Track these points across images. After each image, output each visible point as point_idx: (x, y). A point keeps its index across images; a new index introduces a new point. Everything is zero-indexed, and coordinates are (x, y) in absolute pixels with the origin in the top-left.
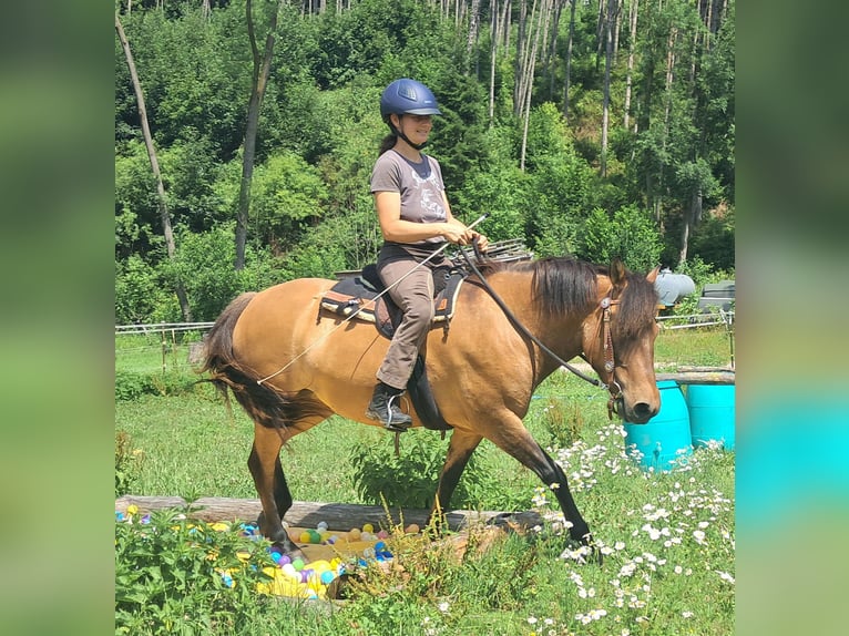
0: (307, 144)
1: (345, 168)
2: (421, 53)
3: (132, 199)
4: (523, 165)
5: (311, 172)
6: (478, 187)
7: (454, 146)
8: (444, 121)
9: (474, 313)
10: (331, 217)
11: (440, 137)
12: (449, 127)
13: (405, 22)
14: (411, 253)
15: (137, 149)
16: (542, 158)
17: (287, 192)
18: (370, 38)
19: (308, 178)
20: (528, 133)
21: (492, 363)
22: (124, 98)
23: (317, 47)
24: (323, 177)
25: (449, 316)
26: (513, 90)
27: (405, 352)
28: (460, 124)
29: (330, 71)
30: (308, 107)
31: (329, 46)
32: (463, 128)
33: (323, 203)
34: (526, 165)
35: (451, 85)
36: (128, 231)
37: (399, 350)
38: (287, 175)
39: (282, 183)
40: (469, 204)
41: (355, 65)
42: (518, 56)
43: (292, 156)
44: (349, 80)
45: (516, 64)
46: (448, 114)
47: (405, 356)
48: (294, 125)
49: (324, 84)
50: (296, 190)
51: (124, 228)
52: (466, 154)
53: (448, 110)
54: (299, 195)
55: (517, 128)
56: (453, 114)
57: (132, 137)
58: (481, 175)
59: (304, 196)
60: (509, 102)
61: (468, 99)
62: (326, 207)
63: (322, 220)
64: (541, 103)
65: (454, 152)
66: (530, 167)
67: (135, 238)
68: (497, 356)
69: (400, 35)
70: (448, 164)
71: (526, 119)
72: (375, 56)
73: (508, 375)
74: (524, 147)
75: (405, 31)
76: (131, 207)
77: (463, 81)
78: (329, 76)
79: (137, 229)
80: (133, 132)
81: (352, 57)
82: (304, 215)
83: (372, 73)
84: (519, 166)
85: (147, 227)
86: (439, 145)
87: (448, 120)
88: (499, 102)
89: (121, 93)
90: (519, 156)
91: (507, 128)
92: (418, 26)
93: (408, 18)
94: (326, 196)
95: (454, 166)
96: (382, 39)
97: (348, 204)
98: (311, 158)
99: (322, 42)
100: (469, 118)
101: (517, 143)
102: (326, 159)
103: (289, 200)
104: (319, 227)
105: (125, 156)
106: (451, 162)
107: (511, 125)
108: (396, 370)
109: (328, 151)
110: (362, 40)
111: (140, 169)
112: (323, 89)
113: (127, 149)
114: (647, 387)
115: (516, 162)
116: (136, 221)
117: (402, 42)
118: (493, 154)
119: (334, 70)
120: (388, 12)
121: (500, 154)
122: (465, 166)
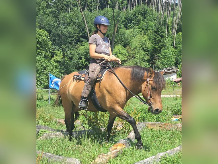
0: (123, 43)
1: (132, 48)
2: (150, 20)
3: (84, 56)
4: (174, 47)
5: (125, 50)
6: (165, 53)
7: (158, 43)
8: (156, 37)
9: (110, 78)
10: (129, 60)
11: (155, 41)
12: (158, 39)
13: (145, 13)
14: (97, 61)
15: (85, 44)
16: (179, 46)
17: (119, 54)
18: (137, 17)
19: (124, 51)
20: (176, 40)
21: (113, 93)
22: (81, 32)
23: (125, 19)
24: (127, 51)
25: (101, 79)
26: (172, 29)
27: (87, 87)
28: (160, 38)
29: (128, 25)
30: (124, 34)
31: (127, 19)
32: (161, 39)
33: (127, 57)
34: (175, 47)
35: (158, 29)
36: (84, 63)
37: (86, 87)
38: (119, 50)
39: (118, 52)
40: (162, 57)
41: (134, 23)
42: (173, 21)
43: (120, 46)
44: (132, 27)
45: (172, 23)
46: (157, 36)
47: (87, 88)
48: (121, 38)
49: (127, 28)
50: (122, 54)
51: (82, 63)
52: (161, 45)
53: (157, 35)
54: (122, 55)
55: (173, 38)
56: (159, 36)
57: (83, 41)
58: (165, 50)
59: (123, 55)
60: (171, 32)
61: (162, 32)
62: (128, 58)
63: (127, 61)
64: (179, 32)
65: (158, 45)
66: (176, 48)
67: (85, 65)
68: (115, 91)
69: (144, 16)
70: (157, 48)
71: (175, 36)
72: (138, 21)
73: (118, 96)
74: (174, 43)
75: (146, 15)
76: (84, 58)
77: (161, 28)
78: (128, 26)
79: (85, 63)
80: (83, 40)
81: (133, 21)
82: (123, 60)
83: (138, 25)
84: (173, 48)
85: (87, 62)
86: (155, 43)
87: (157, 37)
88: (168, 32)
89: (81, 31)
90: (173, 45)
91: (170, 38)
92: (149, 14)
93: (146, 12)
94: (128, 55)
95: (159, 48)
96: (140, 17)
97: (133, 57)
98: (125, 46)
99: (126, 18)
100: (162, 37)
101: (173, 42)
102: (128, 47)
103: (120, 56)
104: (126, 62)
105: (82, 46)
106: (158, 47)
107: (171, 37)
108: (85, 92)
109: (128, 45)
110: (135, 17)
111: (86, 49)
112: (126, 29)
113: (82, 44)
114: (159, 104)
115: (173, 47)
116: (85, 61)
117: (145, 18)
118: (167, 45)
119: (129, 25)
120: (142, 11)
121: (169, 45)
122: (161, 48)
